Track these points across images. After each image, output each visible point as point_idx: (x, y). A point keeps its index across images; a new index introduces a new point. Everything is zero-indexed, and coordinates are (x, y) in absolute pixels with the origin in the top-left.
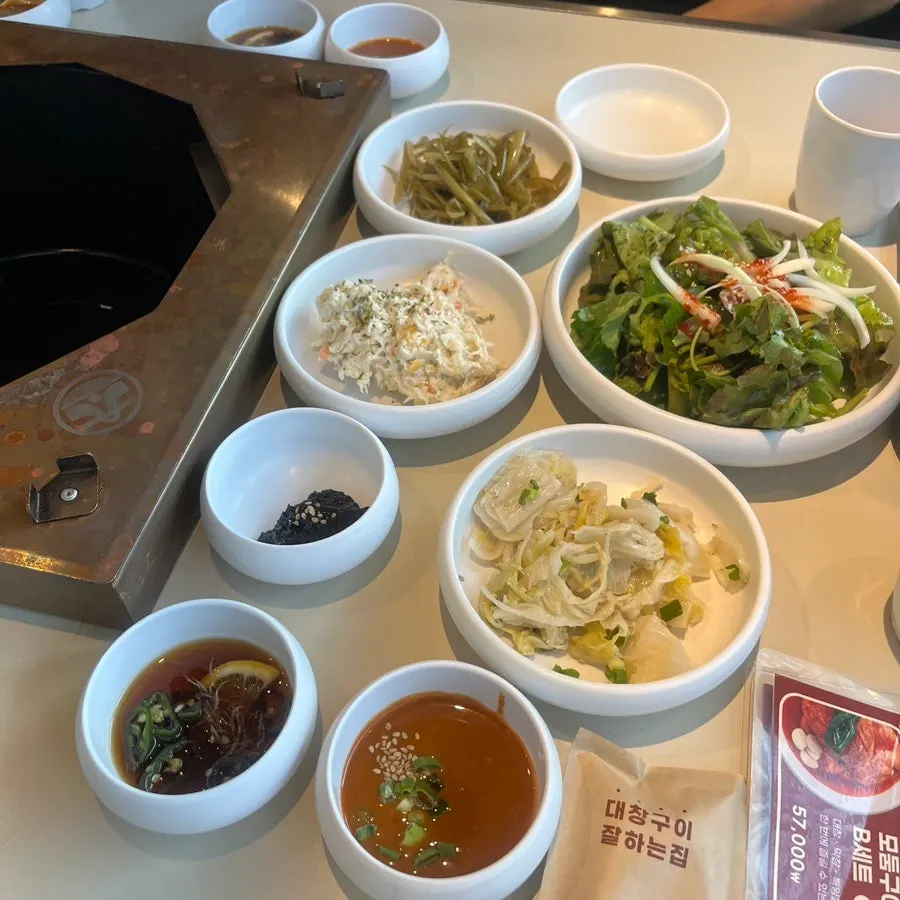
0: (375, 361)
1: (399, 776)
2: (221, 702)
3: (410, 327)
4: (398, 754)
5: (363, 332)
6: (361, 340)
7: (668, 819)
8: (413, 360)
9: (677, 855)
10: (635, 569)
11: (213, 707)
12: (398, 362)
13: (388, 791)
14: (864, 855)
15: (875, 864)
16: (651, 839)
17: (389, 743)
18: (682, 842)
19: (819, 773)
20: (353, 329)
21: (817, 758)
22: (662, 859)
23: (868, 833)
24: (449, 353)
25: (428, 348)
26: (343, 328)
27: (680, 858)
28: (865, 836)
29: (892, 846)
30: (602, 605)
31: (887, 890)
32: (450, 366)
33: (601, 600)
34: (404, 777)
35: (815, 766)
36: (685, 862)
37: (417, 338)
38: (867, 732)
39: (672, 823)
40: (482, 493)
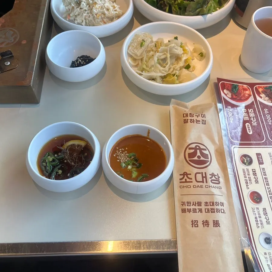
0: (86, 16)
1: (125, 160)
2: (69, 153)
3: (94, 3)
4: (123, 155)
5: (80, 7)
6: (80, 10)
7: (199, 115)
8: (97, 13)
9: (203, 122)
10: (176, 58)
11: (67, 154)
12: (93, 15)
13: (124, 165)
14: (246, 114)
15: (249, 116)
16: (196, 120)
17: (119, 153)
18: (204, 119)
19: (232, 98)
20: (76, 7)
21: (231, 95)
22: (200, 123)
23: (246, 110)
24: (108, 10)
25: (101, 9)
26: (73, 8)
27: (204, 122)
28: (245, 110)
29: (252, 111)
30: (169, 69)
31: (253, 121)
32: (109, 14)
33: (169, 68)
34: (127, 160)
35: (231, 97)
36: (205, 123)
37: (97, 6)
38: (240, 88)
39: (200, 115)
40: (129, 46)
